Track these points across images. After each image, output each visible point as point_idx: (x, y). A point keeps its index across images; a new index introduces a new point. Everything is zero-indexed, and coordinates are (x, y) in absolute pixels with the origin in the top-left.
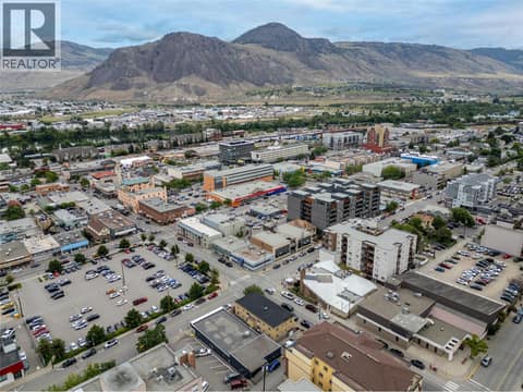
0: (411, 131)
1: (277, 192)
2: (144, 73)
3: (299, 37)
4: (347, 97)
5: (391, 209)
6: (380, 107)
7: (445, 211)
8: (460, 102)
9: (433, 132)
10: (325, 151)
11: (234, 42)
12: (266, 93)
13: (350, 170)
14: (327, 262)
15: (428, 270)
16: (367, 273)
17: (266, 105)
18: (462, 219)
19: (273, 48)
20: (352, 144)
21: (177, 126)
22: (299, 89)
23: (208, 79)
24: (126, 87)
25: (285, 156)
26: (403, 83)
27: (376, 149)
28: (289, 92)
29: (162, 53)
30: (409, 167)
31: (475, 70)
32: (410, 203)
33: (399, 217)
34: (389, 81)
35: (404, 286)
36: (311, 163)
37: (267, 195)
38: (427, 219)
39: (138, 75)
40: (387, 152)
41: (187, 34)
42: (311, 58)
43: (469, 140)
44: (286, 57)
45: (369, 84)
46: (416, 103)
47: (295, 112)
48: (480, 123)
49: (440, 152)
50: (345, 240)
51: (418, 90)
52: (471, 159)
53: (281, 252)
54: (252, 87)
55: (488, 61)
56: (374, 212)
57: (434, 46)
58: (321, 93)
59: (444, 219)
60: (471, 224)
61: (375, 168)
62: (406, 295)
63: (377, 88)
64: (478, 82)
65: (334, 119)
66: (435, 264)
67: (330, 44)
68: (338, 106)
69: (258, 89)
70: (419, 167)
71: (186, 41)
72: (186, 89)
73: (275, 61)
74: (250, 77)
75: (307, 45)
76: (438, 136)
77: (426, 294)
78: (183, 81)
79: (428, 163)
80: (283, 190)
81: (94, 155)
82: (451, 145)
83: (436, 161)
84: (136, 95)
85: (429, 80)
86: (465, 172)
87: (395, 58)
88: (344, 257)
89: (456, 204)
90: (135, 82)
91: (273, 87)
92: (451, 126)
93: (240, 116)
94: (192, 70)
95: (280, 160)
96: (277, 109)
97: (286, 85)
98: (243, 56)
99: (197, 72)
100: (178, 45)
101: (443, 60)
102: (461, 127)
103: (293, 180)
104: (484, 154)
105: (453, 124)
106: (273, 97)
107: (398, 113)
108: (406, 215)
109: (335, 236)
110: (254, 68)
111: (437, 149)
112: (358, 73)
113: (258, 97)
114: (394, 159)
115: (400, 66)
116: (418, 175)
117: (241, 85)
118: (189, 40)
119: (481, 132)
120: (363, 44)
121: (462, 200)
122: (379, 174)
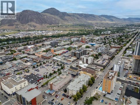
0: (89, 37)
1: (67, 52)
2: (18, 21)
3: (59, 11)
4: (73, 28)
5: (88, 54)
6: (81, 31)
7: (97, 53)
8: (98, 29)
9: (94, 37)
10: (73, 43)
11: (42, 12)
12: (52, 27)
13: (79, 47)
14: (81, 62)
15: (95, 62)
16: (87, 63)
17: (53, 30)
18: (100, 54)
19: (53, 14)
20: (78, 41)
21: (33, 37)
22: (61, 26)
23: (36, 23)
24: (13, 25)
25: (65, 44)
26: (86, 24)
27: (83, 42)
28: (59, 26)
29: (22, 16)
30: (90, 46)
31: (101, 21)
32: (91, 52)
33: (90, 55)
34: (82, 23)
35: (93, 64)
36: (71, 45)
37: (65, 53)
38: (94, 55)
39: (16, 22)
40: (85, 42)
41: (29, 10)
42: (63, 17)
43: (101, 39)
44: (56, 17)
45: (77, 24)
46: (89, 29)
47: (61, 32)
48: (103, 35)
49: (95, 42)
50: (83, 58)
51: (89, 26)
52: (101, 44)
53: (73, 62)
54: (48, 25)
55: (104, 18)
56: (86, 54)
57: (92, 14)
58: (67, 27)
59: (97, 55)
60: (101, 55)
61: (84, 46)
62: (93, 65)
63: (80, 25)
64: (102, 24)
65: (72, 34)
66: (96, 61)
67: (67, 14)
68: (71, 30)
69: (50, 26)
70: (92, 46)
71: (29, 12)
72: (31, 26)
73: (54, 18)
74: (48, 22)
75: (62, 14)
76: (95, 38)
77: (96, 65)
78: (29, 23)
79: (93, 45)
80: (68, 51)
81: (18, 45)
82: (97, 40)
83: (95, 44)
84: (16, 27)
85: (91, 23)
86: (100, 46)
87: (83, 18)
88: (83, 61)
89: (99, 52)
90: (15, 24)
91: (54, 25)
92: (97, 36)
93: (48, 33)
94: (32, 20)
95: (64, 45)
96: (57, 31)
97: (57, 25)
98: (45, 17)
99: (33, 21)
100: (27, 13)
101: (94, 18)
102: (99, 36)
103: (69, 49)
104: (103, 42)
105: (97, 35)
106: (54, 28)
107: (85, 32)
108: (91, 54)
109: (82, 58)
110: (49, 20)
111: (95, 41)
112: (75, 21)
113: (51, 28)
114: (87, 44)
115: (84, 20)
116: (92, 47)
117: (46, 24)
118: (30, 12)
119: (103, 37)
120: (75, 14)
121: (100, 51)
122: (85, 47)
